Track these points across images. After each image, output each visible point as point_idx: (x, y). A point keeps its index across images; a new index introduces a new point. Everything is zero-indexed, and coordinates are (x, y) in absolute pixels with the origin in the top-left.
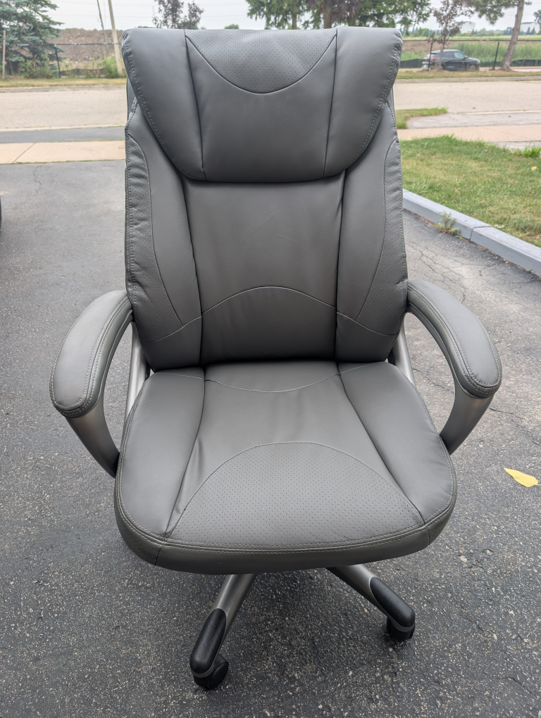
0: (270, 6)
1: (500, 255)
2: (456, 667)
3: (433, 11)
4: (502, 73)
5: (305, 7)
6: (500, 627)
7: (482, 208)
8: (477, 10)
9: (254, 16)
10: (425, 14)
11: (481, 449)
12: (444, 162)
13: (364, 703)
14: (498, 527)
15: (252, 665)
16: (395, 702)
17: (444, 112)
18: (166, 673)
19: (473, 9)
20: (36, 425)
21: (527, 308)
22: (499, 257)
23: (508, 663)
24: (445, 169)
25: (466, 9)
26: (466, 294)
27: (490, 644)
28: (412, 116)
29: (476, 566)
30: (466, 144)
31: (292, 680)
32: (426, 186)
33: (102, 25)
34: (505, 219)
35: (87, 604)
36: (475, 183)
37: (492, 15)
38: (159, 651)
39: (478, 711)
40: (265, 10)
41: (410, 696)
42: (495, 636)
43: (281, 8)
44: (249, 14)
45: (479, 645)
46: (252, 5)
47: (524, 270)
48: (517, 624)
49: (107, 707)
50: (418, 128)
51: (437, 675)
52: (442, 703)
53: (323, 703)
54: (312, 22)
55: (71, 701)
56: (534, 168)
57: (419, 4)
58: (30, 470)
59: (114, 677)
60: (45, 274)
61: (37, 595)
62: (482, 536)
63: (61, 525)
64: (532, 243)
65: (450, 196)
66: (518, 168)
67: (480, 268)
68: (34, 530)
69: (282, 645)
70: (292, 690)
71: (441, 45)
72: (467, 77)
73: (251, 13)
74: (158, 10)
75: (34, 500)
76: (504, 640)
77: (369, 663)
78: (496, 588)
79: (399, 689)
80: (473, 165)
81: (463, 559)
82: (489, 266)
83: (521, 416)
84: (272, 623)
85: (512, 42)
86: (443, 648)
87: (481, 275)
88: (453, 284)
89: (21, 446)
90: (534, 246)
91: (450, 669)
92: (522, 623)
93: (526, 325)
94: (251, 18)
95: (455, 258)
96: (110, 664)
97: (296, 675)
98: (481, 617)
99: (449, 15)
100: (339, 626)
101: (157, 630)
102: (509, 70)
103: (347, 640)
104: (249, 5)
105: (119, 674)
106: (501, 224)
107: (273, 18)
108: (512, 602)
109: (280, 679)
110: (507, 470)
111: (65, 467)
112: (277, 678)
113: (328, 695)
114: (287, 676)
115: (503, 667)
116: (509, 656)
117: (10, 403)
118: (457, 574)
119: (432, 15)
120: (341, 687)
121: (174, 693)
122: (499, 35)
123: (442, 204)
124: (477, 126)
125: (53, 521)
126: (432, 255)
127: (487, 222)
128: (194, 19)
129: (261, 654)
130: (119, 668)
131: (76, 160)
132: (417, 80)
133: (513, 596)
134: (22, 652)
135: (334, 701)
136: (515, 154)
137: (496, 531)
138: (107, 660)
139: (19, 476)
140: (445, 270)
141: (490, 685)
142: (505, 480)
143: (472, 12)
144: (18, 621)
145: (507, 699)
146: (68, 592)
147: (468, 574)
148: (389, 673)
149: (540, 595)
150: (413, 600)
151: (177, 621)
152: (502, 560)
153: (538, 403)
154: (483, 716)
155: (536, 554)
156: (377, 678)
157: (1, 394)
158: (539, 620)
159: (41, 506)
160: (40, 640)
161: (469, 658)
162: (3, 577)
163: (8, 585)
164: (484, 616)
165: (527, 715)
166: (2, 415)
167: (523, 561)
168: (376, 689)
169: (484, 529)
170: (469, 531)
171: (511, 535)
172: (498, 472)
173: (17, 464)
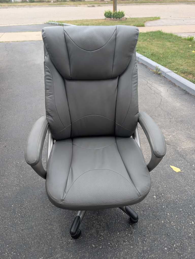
1: (175, 83)
2: (150, 231)
6: (165, 219)
7: (170, 63)
12: (157, 43)
13: (122, 242)
14: (166, 186)
15: (89, 231)
16: (131, 242)
17: (159, 18)
18: (62, 234)
20: (15, 151)
21: (183, 104)
22: (175, 84)
23: (166, 230)
24: (158, 46)
26: (162, 99)
27: (161, 224)
28: (147, 21)
29: (159, 199)
30: (166, 34)
31: (100, 236)
32: (150, 54)
34: (178, 69)
35: (37, 212)
36: (168, 53)
38: (60, 227)
39: (156, 244)
41: (136, 240)
42: (163, 222)
45: (158, 224)
47: (183, 89)
48: (170, 218)
49: (45, 244)
50: (149, 26)
51: (144, 234)
52: (145, 242)
53: (110, 242)
55: (34, 243)
56: (190, 46)
58: (15, 167)
59: (46, 235)
60: (13, 91)
61: (21, 210)
62: (161, 189)
63: (27, 186)
65: (159, 58)
66: (184, 46)
67: (168, 88)
68: (18, 188)
69: (98, 225)
70: (101, 238)
75: (17, 177)
76: (165, 223)
77: (124, 230)
78: (164, 206)
79: (133, 238)
80: (168, 44)
81: (155, 197)
82: (171, 87)
83: (177, 147)
84: (94, 218)
86: (147, 225)
87: (168, 91)
88: (158, 95)
89: (11, 158)
90: (187, 80)
91: (148, 232)
92: (171, 217)
93: (182, 111)
95: (159, 84)
96: (45, 231)
97: (102, 234)
98: (159, 215)
100: (115, 219)
101: (59, 220)
103: (117, 223)
105: (48, 234)
106: (176, 70)
108: (169, 210)
109: (97, 235)
110: (171, 166)
111: (26, 166)
112: (96, 235)
113: (112, 240)
114: (99, 234)
115: (165, 231)
116: (166, 228)
117: (6, 142)
118: (152, 202)
120: (115, 237)
121: (65, 240)
123: (156, 62)
124: (171, 25)
125: (24, 185)
126: (151, 83)
127: (171, 70)
129: (91, 228)
130: (48, 232)
131: (20, 40)
132: (149, 4)
133: (169, 209)
134: (18, 228)
135: (113, 242)
136: (184, 39)
137: (166, 188)
138: (44, 230)
139: (11, 169)
140: (155, 89)
141: (160, 237)
142: (170, 170)
144: (16, 218)
145: (165, 241)
146: (30, 208)
147: (156, 202)
148: (130, 233)
149: (177, 208)
150: (138, 210)
151: (65, 217)
152: (167, 197)
153: (183, 142)
154: (157, 246)
155: (177, 195)
156: (126, 235)
157: (3, 139)
158: (177, 216)
159: (20, 180)
160: (23, 224)
161: (154, 228)
162: (9, 204)
163: (11, 206)
164: (160, 215)
165: (171, 246)
166: (4, 147)
167: (173, 197)
168: (126, 238)
169: (162, 186)
170: (157, 187)
171: (170, 189)
172: (168, 167)
173: (10, 165)
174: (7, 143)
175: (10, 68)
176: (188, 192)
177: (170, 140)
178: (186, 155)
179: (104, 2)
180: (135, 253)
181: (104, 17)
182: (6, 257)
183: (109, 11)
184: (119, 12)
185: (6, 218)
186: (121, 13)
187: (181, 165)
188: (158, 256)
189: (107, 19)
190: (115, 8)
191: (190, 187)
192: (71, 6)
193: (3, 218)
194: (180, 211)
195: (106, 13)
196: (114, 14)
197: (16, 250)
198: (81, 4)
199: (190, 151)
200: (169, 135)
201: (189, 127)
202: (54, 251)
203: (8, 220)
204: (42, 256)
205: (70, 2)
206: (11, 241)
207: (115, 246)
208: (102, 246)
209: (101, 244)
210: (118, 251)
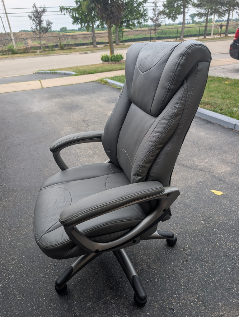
0: (82, 19)
2: (207, 255)
3: (150, 18)
4: (180, 41)
5: (97, 19)
6: (219, 241)
8: (167, 16)
9: (75, 24)
10: (147, 19)
11: (201, 185)
13: (179, 271)
14: (212, 210)
15: (138, 267)
16: (189, 269)
19: (165, 16)
20: (29, 199)
21: (207, 133)
23: (224, 251)
25: (163, 16)
27: (216, 246)
29: (207, 223)
31: (153, 269)
33: (5, 31)
37: (173, 18)
38: (103, 268)
39: (217, 267)
40: (80, 21)
41: (194, 267)
42: (218, 244)
43: (87, 20)
44: (73, 23)
45: (213, 247)
46: (74, 20)
47: (204, 119)
48: (224, 239)
49: (90, 289)
51: (201, 259)
52: (205, 267)
53: (165, 274)
54: (100, 25)
55: (76, 289)
57: (144, 15)
59: (89, 279)
60: (12, 141)
62: (207, 213)
64: (205, 109)
69: (147, 259)
70: (154, 272)
71: (155, 31)
73: (74, 23)
74: (32, 24)
76: (221, 244)
77: (178, 259)
78: (215, 229)
79: (190, 265)
81: (202, 222)
83: (213, 172)
84: (141, 253)
85: (183, 28)
86: (201, 250)
89: (26, 208)
91: (205, 256)
92: (226, 238)
93: (208, 139)
94: (74, 25)
97: (154, 267)
99: (156, 19)
100: (165, 250)
102: (183, 39)
103: (169, 253)
104: (72, 19)
105: (91, 278)
107: (83, 24)
108: (221, 232)
109: (149, 269)
110: (211, 191)
112: (148, 269)
113: (167, 271)
114: (151, 268)
115: (222, 253)
116: (223, 249)
117: (16, 193)
118: (201, 227)
119: (149, 19)
120: (170, 268)
122: (176, 25)
128: (49, 27)
129: (140, 263)
130: (90, 276)
131: (9, 92)
133: (221, 231)
135: (169, 272)
137: (212, 211)
138: (85, 274)
139: (29, 219)
141: (219, 259)
142: (211, 194)
143: (165, 18)
144: (47, 268)
145: (226, 262)
147: (205, 226)
148: (185, 261)
149: (230, 229)
150: (188, 238)
151: (107, 258)
152: (216, 220)
153: (218, 166)
154: (219, 268)
155: (226, 217)
156: (182, 263)
157: (11, 190)
158: (231, 237)
160: (58, 272)
161: (211, 252)
162: (35, 254)
163: (39, 256)
164: (213, 238)
165: (233, 266)
166: (14, 198)
167: (222, 219)
168: (182, 266)
169: (207, 211)
170: (202, 212)
171: (217, 212)
172: (208, 192)
173: (27, 215)
175: (3, 119)
176: (236, 212)
177: (204, 166)
178: (225, 178)
179: (97, 49)
180: (197, 279)
181: (101, 62)
182: (45, 310)
183: (105, 55)
184: (117, 55)
185: (34, 269)
186: (119, 56)
187: (222, 188)
188: (222, 278)
189: (104, 63)
190: (112, 52)
191: (237, 207)
192: (60, 55)
193: (31, 270)
194: (233, 231)
195: (103, 57)
196: (112, 58)
197: (55, 301)
198: (72, 52)
199: (227, 174)
200: (202, 163)
201: (220, 152)
202: (103, 293)
203: (37, 271)
204: (89, 302)
205: (59, 50)
206: (47, 293)
207: (172, 276)
208: (158, 279)
209: (156, 277)
210: (177, 280)
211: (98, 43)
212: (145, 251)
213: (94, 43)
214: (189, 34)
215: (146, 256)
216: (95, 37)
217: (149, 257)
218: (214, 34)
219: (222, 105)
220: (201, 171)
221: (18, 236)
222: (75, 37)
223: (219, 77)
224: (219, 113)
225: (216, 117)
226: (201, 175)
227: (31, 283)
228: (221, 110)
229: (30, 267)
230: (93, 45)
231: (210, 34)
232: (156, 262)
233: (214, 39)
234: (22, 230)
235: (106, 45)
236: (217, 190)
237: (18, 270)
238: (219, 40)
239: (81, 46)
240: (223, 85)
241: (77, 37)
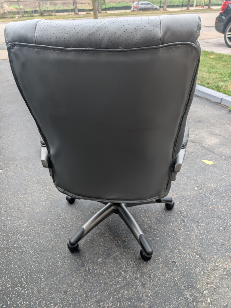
2: (202, 217)
4: (164, 12)
6: (211, 205)
11: (192, 155)
13: (178, 231)
14: (204, 177)
16: (187, 229)
18: (114, 235)
20: (30, 168)
23: (216, 213)
27: (210, 209)
29: (200, 189)
31: (155, 229)
38: (109, 229)
39: (211, 226)
41: (190, 227)
42: (211, 207)
45: (207, 210)
49: (99, 247)
51: (197, 220)
52: (200, 226)
53: (166, 233)
55: (87, 248)
58: (36, 184)
59: (97, 239)
60: (4, 111)
61: (60, 222)
62: (200, 181)
63: (58, 199)
68: (48, 202)
70: (156, 231)
72: (150, 14)
75: (43, 193)
76: (213, 208)
78: (207, 194)
79: (187, 226)
83: (203, 143)
84: (143, 215)
86: (196, 213)
89: (29, 176)
91: (200, 218)
92: (217, 202)
93: (197, 112)
97: (155, 228)
100: (164, 213)
101: (106, 224)
102: (166, 10)
103: (167, 216)
108: (213, 197)
110: (202, 160)
112: (150, 230)
113: (167, 231)
118: (195, 193)
120: (170, 228)
125: (54, 198)
130: (98, 236)
132: (130, 16)
135: (169, 232)
137: (204, 179)
138: (93, 235)
139: (33, 186)
141: (212, 220)
144: (57, 230)
145: (218, 222)
146: (70, 219)
147: (198, 192)
148: (183, 222)
149: (220, 194)
150: (184, 202)
151: (111, 220)
152: (207, 187)
153: (207, 138)
154: (213, 228)
155: (217, 183)
156: (180, 224)
157: (11, 159)
158: (222, 201)
159: (47, 194)
161: (205, 214)
162: (44, 218)
164: (206, 203)
165: (225, 225)
166: (15, 166)
167: (214, 186)
168: (180, 227)
169: (200, 179)
170: (195, 180)
171: (208, 179)
172: (200, 161)
173: (30, 182)
174: (18, 163)
176: (225, 179)
177: (194, 138)
178: (214, 149)
179: (79, 16)
180: (194, 237)
182: (60, 266)
185: (45, 232)
187: (212, 158)
188: (216, 235)
191: (226, 175)
193: (42, 232)
194: (224, 196)
197: (69, 258)
199: (216, 145)
200: (192, 134)
201: (209, 125)
202: (112, 250)
203: (49, 233)
204: (100, 257)
205: (38, 17)
206: (60, 251)
207: (172, 235)
208: (160, 238)
209: (158, 236)
210: (177, 238)
211: (80, 10)
212: (146, 214)
213: (75, 10)
214: (172, 4)
215: (148, 219)
216: (76, 3)
217: (150, 219)
218: (196, 6)
219: (209, 79)
220: (192, 143)
221: (25, 202)
222: (54, 2)
223: (205, 51)
224: (206, 87)
225: (204, 91)
226: (192, 146)
227: (44, 243)
228: (208, 84)
229: (41, 229)
230: (74, 12)
231: (192, 6)
232: (157, 224)
233: (197, 11)
234: (28, 196)
235: (88, 12)
236: (208, 160)
237: (30, 232)
238: (202, 12)
239: (62, 12)
240: (208, 59)
241: (55, 2)
